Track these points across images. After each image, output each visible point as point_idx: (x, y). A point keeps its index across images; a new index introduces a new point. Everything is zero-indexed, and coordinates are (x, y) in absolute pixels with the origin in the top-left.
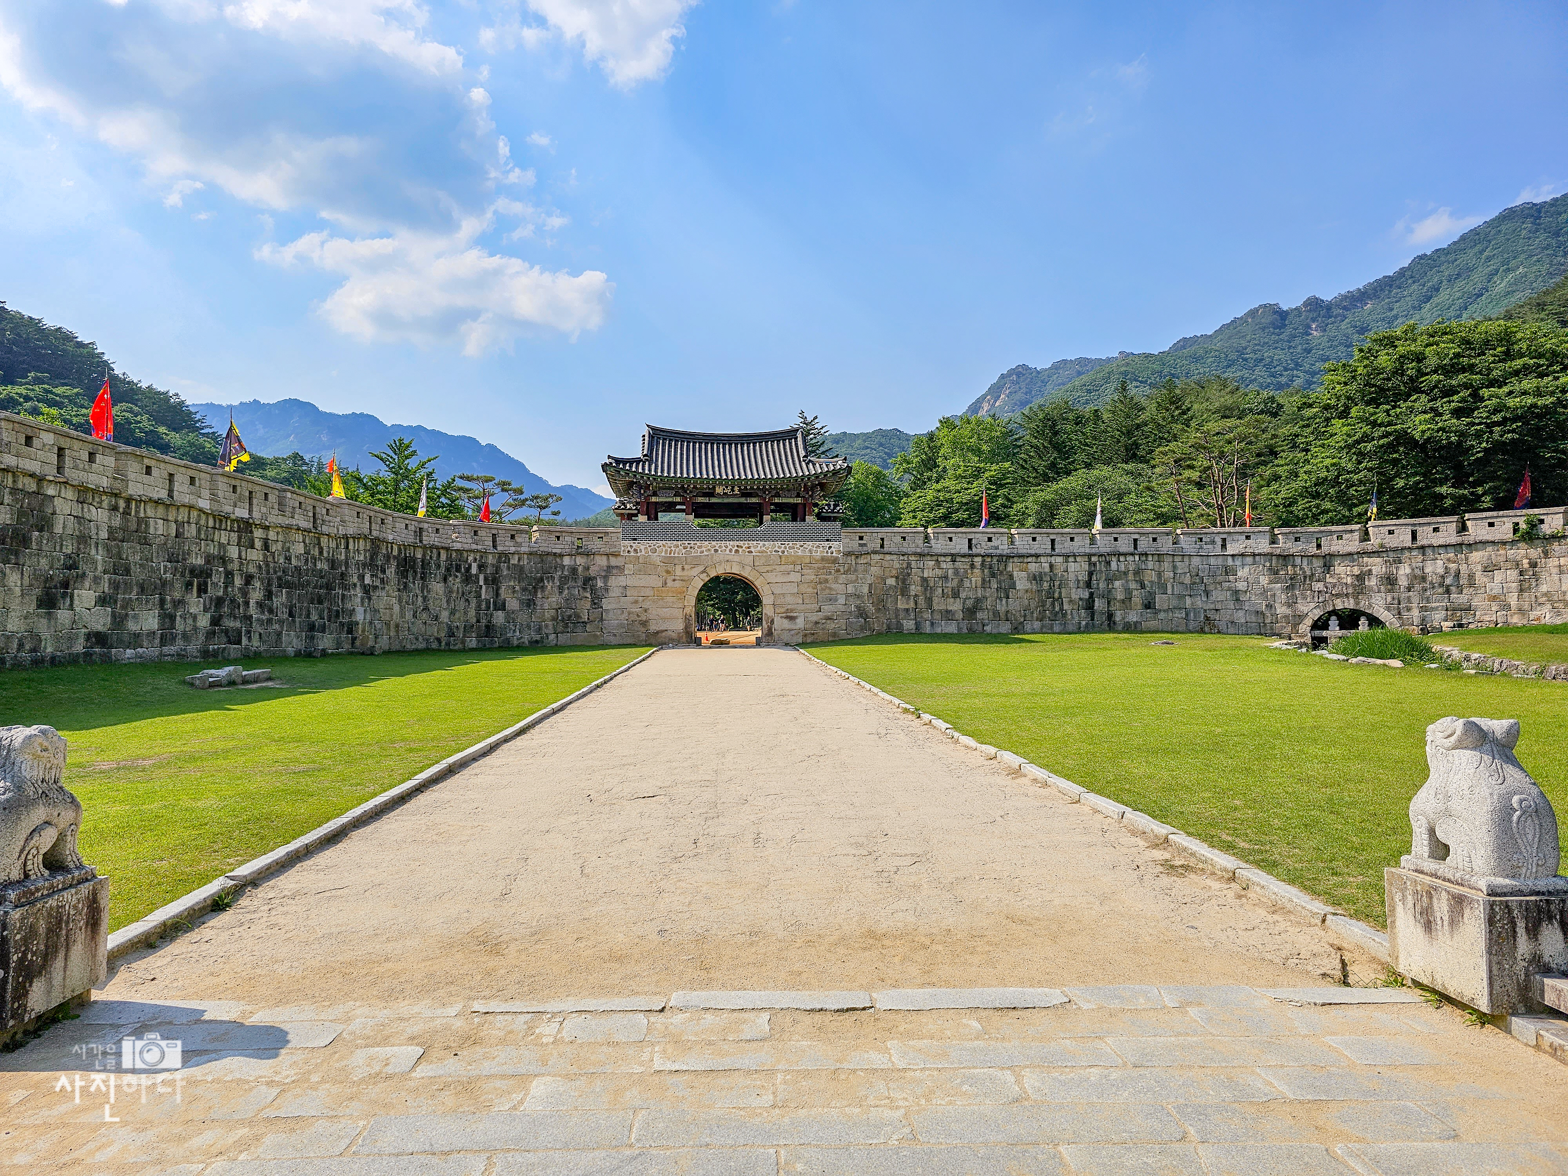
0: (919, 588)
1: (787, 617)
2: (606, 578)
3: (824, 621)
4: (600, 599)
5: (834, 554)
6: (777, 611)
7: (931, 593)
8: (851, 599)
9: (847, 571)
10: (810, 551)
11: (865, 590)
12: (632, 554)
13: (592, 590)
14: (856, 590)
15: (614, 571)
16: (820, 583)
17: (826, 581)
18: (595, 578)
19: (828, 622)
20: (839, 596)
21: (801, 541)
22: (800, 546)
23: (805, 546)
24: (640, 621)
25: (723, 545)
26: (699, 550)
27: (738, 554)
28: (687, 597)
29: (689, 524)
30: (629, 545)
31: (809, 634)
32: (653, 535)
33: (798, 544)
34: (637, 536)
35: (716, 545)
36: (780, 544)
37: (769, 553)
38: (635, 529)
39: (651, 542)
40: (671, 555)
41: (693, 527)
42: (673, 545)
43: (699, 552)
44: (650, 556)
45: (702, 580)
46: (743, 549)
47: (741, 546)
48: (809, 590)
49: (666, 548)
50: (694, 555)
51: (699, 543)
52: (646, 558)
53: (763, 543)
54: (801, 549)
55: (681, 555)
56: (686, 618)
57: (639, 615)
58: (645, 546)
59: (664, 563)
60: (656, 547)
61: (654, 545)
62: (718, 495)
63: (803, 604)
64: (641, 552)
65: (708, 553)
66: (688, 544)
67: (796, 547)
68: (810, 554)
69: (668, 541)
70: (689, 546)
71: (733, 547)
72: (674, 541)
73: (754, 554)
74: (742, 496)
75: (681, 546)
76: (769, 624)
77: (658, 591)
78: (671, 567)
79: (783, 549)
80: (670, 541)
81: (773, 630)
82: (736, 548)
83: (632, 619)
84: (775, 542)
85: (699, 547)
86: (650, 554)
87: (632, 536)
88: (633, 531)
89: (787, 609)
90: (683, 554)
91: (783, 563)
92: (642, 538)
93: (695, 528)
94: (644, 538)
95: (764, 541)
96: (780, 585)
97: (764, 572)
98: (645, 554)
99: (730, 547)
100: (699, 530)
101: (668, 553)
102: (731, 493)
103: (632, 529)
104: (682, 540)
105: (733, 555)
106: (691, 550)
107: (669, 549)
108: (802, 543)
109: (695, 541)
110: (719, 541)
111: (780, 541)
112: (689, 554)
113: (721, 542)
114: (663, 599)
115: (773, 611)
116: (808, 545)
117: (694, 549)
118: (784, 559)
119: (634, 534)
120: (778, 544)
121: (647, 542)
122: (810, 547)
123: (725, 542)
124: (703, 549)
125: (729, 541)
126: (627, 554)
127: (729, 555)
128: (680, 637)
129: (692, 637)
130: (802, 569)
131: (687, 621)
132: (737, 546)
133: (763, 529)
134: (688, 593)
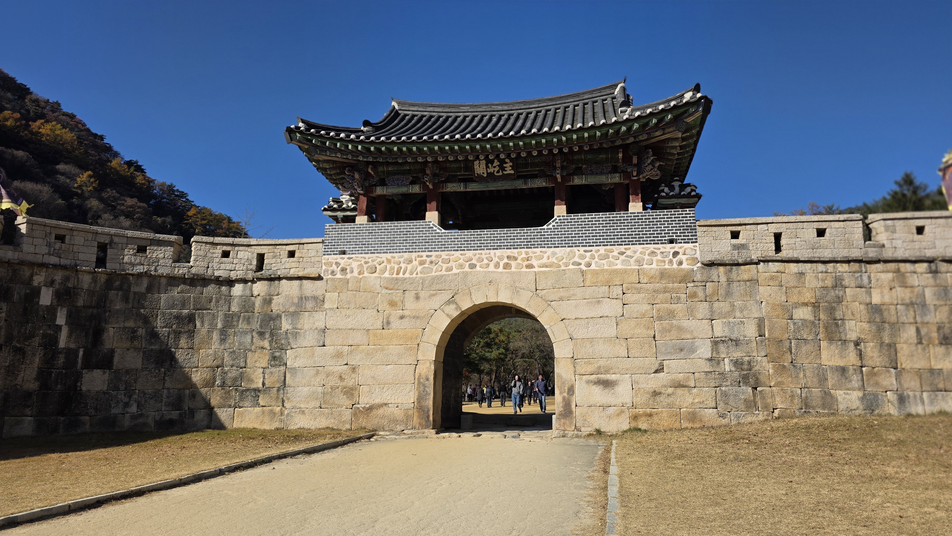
0: (865, 326)
1: (599, 382)
2: (295, 315)
3: (670, 390)
4: (282, 349)
5: (685, 266)
6: (580, 370)
7: (893, 335)
8: (722, 348)
9: (712, 295)
10: (639, 262)
11: (751, 331)
12: (339, 276)
13: (272, 335)
14: (732, 330)
15: (310, 305)
16: (660, 318)
17: (671, 314)
18: (279, 316)
19: (680, 391)
20: (698, 343)
21: (622, 245)
22: (619, 253)
23: (629, 253)
24: (345, 388)
25: (484, 256)
26: (445, 266)
27: (510, 271)
28: (421, 345)
29: (430, 225)
30: (334, 261)
31: (641, 416)
32: (371, 244)
33: (617, 249)
34: (346, 248)
35: (473, 257)
36: (582, 252)
37: (563, 268)
38: (345, 236)
39: (369, 255)
40: (398, 276)
41: (435, 228)
42: (403, 259)
43: (444, 269)
44: (365, 277)
45: (448, 315)
46: (519, 261)
47: (514, 257)
48: (638, 331)
49: (392, 264)
50: (436, 274)
51: (444, 255)
52: (359, 281)
53: (553, 249)
54: (622, 257)
55: (414, 275)
56: (419, 383)
57: (343, 377)
58: (359, 263)
59: (387, 288)
60: (375, 263)
61: (373, 261)
62: (480, 179)
63: (628, 357)
64: (352, 272)
65: (458, 271)
66: (427, 256)
67: (611, 254)
68: (637, 267)
69: (396, 252)
70: (428, 260)
71: (501, 258)
72: (406, 252)
73: (536, 269)
74: (519, 177)
75: (416, 260)
76: (565, 394)
77: (375, 335)
78: (397, 296)
79: (587, 259)
80: (400, 252)
81: (573, 406)
82: (506, 260)
83: (332, 383)
84: (574, 248)
85: (444, 261)
86: (366, 274)
87: (340, 248)
88: (341, 239)
89: (599, 367)
90: (417, 274)
91: (588, 283)
92: (355, 251)
93: (438, 231)
94: (359, 250)
95: (555, 247)
96: (583, 322)
97: (555, 301)
98: (357, 276)
99: (496, 259)
100: (445, 233)
101: (395, 273)
102: (501, 174)
103: (341, 237)
104: (417, 250)
105: (501, 273)
106: (432, 267)
107: (396, 267)
108: (622, 248)
109: (438, 251)
110: (477, 250)
111: (582, 246)
112: (427, 273)
113: (481, 251)
114: (383, 350)
115: (572, 369)
116: (634, 251)
117: (436, 264)
118: (589, 276)
119: (343, 245)
120: (579, 251)
121: (364, 255)
122: (638, 254)
123: (488, 251)
124: (452, 264)
125: (494, 249)
126: (330, 276)
127: (494, 272)
128: (408, 417)
129: (428, 417)
130: (624, 294)
131: (422, 388)
132: (508, 257)
133: (554, 226)
134: (424, 339)
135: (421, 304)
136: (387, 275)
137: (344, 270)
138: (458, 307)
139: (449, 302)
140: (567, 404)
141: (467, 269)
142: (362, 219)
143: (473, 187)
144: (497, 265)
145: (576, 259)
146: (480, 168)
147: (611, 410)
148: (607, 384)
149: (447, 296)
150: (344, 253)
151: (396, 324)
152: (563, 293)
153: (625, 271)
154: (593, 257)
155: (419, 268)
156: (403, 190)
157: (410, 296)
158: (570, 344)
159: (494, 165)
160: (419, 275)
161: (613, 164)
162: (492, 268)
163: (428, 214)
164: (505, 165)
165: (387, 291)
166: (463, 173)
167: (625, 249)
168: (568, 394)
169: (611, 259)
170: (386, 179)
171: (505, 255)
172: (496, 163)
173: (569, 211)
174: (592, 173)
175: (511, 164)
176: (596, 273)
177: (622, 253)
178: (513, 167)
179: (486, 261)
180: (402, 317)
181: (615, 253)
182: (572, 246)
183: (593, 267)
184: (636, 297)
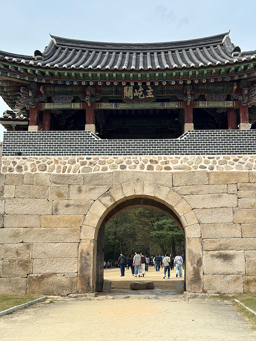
1: (220, 256)
6: (206, 247)
10: (249, 167)
21: (236, 154)
22: (234, 160)
23: (241, 160)
24: (21, 261)
25: (132, 160)
26: (101, 166)
27: (152, 171)
28: (84, 227)
29: (89, 134)
30: (12, 161)
31: (252, 281)
32: (42, 148)
33: (232, 157)
34: (22, 150)
35: (123, 160)
36: (207, 159)
37: (193, 170)
38: (20, 141)
39: (41, 157)
40: (64, 174)
41: (93, 137)
42: (68, 160)
43: (100, 169)
44: (38, 174)
45: (104, 204)
46: (159, 164)
47: (155, 161)
48: (249, 218)
49: (59, 164)
50: (95, 172)
51: (101, 158)
52: (32, 176)
53: (185, 156)
54: (236, 163)
55: (77, 173)
56: (81, 257)
57: (20, 252)
58: (33, 163)
59: (55, 183)
60: (45, 163)
61: (43, 161)
62: (128, 100)
63: (242, 238)
64: (26, 169)
65: (112, 171)
66: (87, 159)
67: (228, 161)
68: (248, 171)
69: (62, 155)
70: (88, 161)
71: (145, 161)
72: (70, 155)
73: (173, 171)
74: (158, 101)
75: (78, 162)
76: (195, 265)
77: (46, 219)
78: (63, 189)
79: (211, 164)
80: (65, 155)
81: (201, 274)
82: (149, 163)
83: (10, 258)
84: (201, 155)
85: (101, 163)
86: (38, 172)
87: (16, 150)
88: (17, 143)
89: (221, 245)
90: (79, 172)
91: (212, 182)
92: (29, 153)
93: (96, 139)
94: (32, 153)
95: (186, 154)
96: (209, 211)
97: (187, 195)
98: (31, 172)
99: (141, 162)
100: (102, 141)
101: (62, 171)
102: (144, 97)
103: (17, 141)
104: (79, 153)
105: (146, 173)
106: (91, 167)
107: (62, 166)
108: (236, 156)
109: (96, 155)
110: (127, 155)
111: (207, 154)
112: (88, 172)
113: (129, 156)
114: (52, 231)
115: (200, 247)
116: (245, 159)
117: (95, 165)
118: (212, 177)
119: (19, 148)
120: (204, 157)
121: (36, 156)
122: (248, 161)
123: (135, 156)
124: (107, 165)
125: (139, 154)
126: (8, 172)
127: (141, 172)
128: (73, 284)
129: (89, 283)
130: (238, 190)
131: (83, 261)
132: (151, 161)
133: (185, 138)
134: (86, 222)
135: (83, 196)
136: (55, 172)
137: (19, 168)
138: (112, 199)
139: (105, 195)
140: (197, 273)
141: (119, 169)
142: (33, 128)
143: (122, 106)
144: (142, 167)
145: (203, 164)
146: (128, 93)
147: (229, 278)
148: (226, 258)
149: (103, 190)
150: (20, 154)
151: (62, 210)
152: (193, 189)
153: (239, 173)
154: (215, 163)
155: (81, 168)
156: (67, 106)
157: (74, 189)
158: (199, 227)
159: (139, 90)
160: (81, 173)
161: (228, 94)
162: (138, 169)
163: (87, 126)
164: (147, 91)
165: (55, 185)
166: (114, 95)
167: (238, 157)
168: (197, 265)
169: (228, 164)
170: (52, 98)
171: (149, 159)
172: (141, 89)
173: (197, 127)
174: (212, 100)
175: (152, 90)
176: (217, 175)
177: (236, 160)
178: (153, 93)
179: (133, 164)
180: (67, 206)
181: (231, 160)
182: (199, 154)
183: (215, 170)
184: (248, 192)
